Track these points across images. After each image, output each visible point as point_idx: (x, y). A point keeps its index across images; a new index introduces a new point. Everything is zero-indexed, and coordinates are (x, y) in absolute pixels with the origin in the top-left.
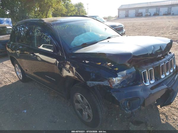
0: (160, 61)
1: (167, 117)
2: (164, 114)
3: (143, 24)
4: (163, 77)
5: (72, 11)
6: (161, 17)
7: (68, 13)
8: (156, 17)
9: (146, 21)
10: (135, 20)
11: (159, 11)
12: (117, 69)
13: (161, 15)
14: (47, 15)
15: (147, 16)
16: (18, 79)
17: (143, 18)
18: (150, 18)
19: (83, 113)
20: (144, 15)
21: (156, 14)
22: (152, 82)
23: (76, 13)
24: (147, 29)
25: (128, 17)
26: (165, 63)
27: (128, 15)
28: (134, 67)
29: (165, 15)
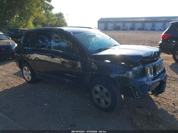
0: (156, 62)
1: (159, 103)
2: (157, 102)
3: (122, 37)
4: (157, 73)
5: (52, 20)
6: (137, 31)
7: (48, 22)
8: (133, 31)
9: (124, 34)
10: (114, 33)
11: (134, 26)
12: (132, 66)
13: (136, 30)
14: (27, 23)
15: (124, 30)
16: (25, 81)
17: (120, 32)
18: (127, 32)
19: (101, 101)
20: (121, 28)
21: (132, 29)
22: (152, 76)
23: (57, 23)
24: (127, 42)
25: (107, 29)
26: (158, 63)
27: (107, 28)
28: (142, 65)
29: (139, 29)
